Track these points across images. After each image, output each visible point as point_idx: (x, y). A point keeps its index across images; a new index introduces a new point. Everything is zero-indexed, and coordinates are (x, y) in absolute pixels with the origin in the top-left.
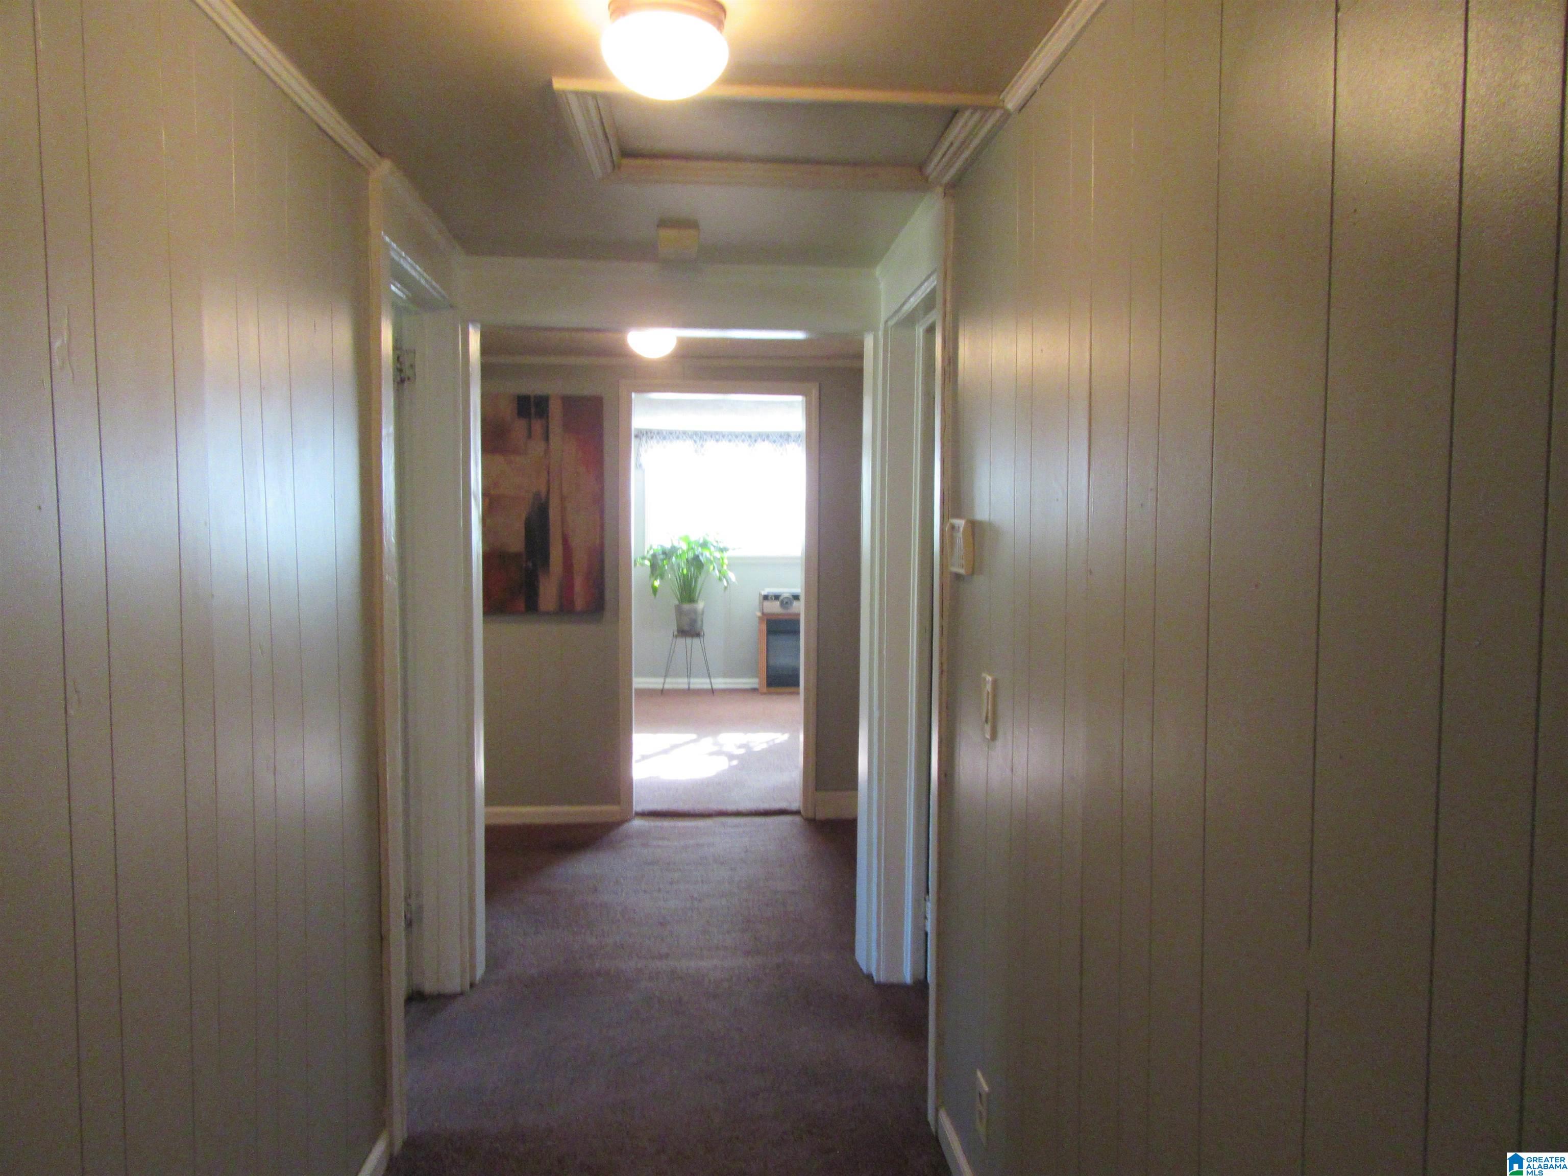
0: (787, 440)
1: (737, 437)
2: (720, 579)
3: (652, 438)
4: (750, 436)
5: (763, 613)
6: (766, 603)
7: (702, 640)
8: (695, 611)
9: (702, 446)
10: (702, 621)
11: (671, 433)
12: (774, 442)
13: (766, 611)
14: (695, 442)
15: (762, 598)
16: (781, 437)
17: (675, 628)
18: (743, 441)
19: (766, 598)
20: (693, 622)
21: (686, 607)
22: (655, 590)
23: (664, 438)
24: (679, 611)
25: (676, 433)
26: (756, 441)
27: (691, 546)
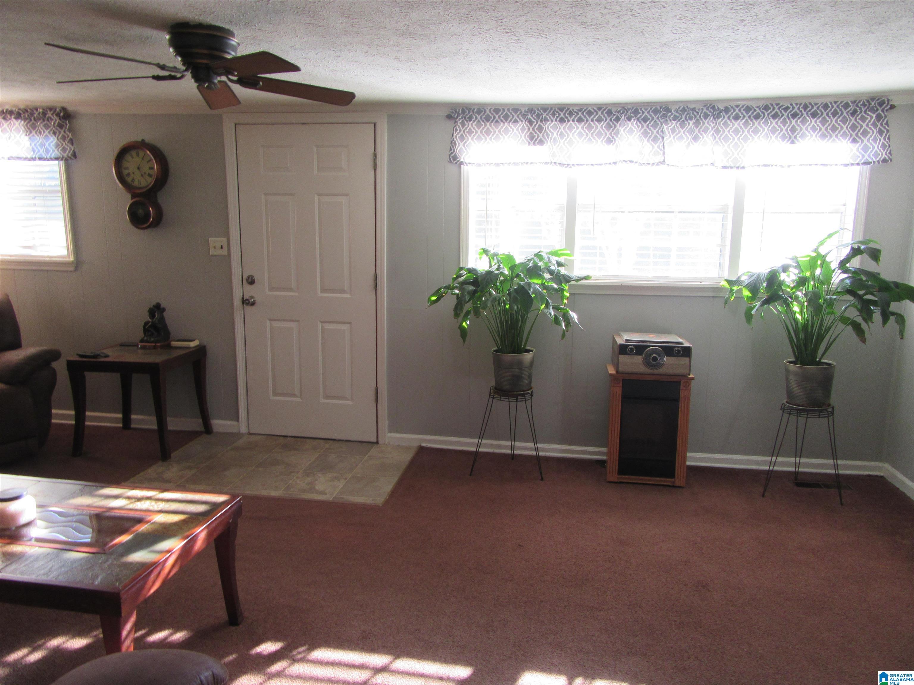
0: (664, 116)
1: (590, 113)
2: (556, 321)
3: (470, 119)
4: (610, 113)
5: (617, 372)
6: (623, 358)
7: (528, 402)
8: (520, 363)
9: (540, 129)
10: (530, 376)
11: (497, 111)
12: (645, 120)
13: (621, 369)
14: (531, 123)
15: (617, 349)
16: (656, 112)
17: (493, 383)
18: (599, 120)
19: (623, 349)
20: (518, 378)
21: (508, 357)
22: (463, 332)
23: (487, 119)
24: (498, 364)
25: (504, 110)
26: (618, 119)
27: (515, 273)
